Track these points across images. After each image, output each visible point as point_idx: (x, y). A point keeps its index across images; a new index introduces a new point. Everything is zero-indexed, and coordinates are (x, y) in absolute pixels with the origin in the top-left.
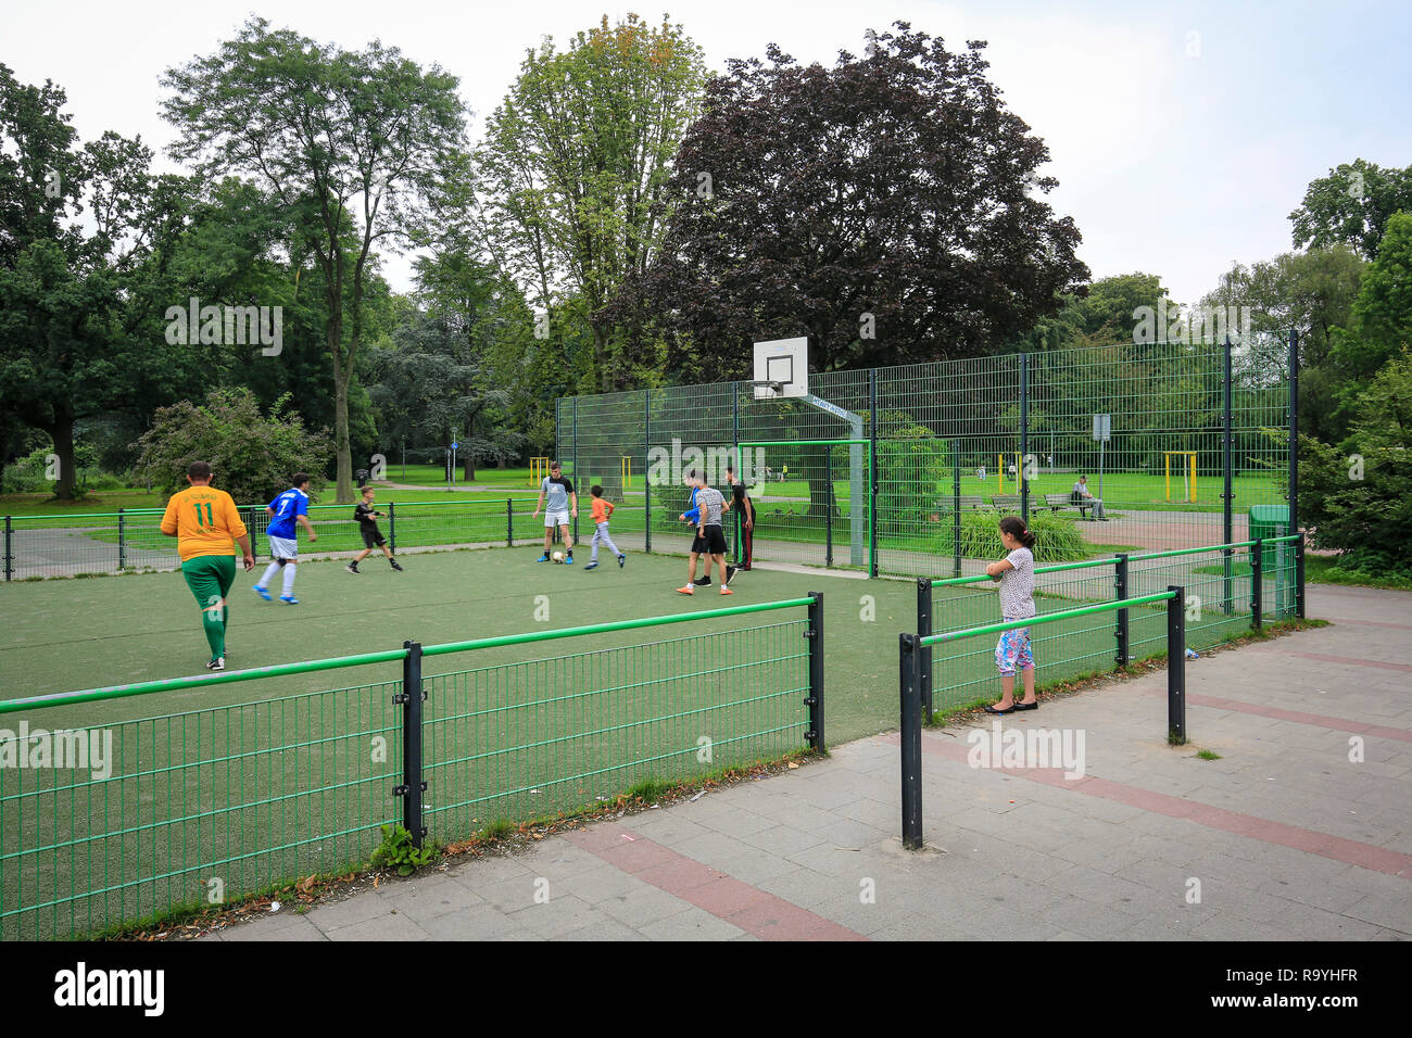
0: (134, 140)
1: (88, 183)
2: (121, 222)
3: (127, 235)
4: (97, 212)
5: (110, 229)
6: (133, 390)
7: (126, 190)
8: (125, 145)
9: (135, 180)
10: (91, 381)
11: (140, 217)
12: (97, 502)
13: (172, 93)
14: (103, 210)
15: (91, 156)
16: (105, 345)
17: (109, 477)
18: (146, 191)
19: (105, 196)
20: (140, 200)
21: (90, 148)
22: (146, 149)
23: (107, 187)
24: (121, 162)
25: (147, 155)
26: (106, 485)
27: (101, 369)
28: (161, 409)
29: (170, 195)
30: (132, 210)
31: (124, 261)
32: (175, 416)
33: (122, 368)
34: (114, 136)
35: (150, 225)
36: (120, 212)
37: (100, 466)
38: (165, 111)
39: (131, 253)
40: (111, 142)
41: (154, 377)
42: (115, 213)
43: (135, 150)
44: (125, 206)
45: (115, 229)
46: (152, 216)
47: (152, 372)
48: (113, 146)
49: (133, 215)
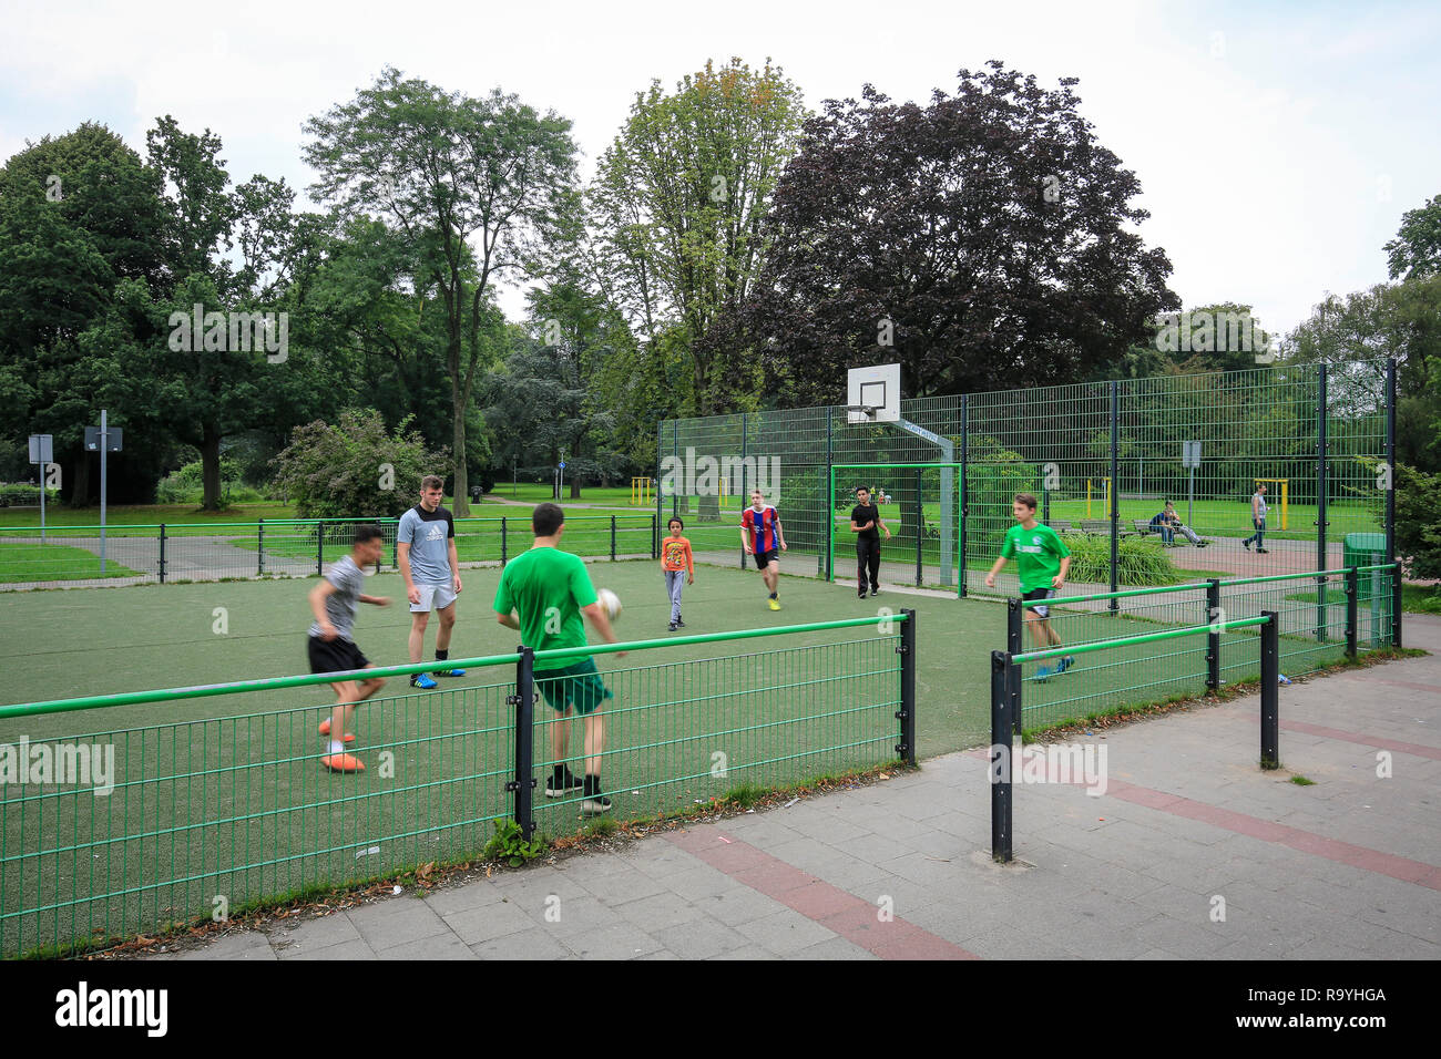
0: (279, 183)
1: (238, 222)
2: (266, 256)
3: (270, 268)
4: (245, 248)
5: (256, 263)
6: (273, 410)
7: (271, 228)
8: (271, 187)
9: (278, 218)
10: (235, 402)
11: (282, 252)
12: (238, 512)
13: (313, 138)
14: (250, 246)
15: (241, 198)
16: (249, 369)
17: (250, 490)
18: (288, 229)
19: (252, 233)
20: (282, 236)
21: (240, 190)
22: (289, 191)
23: (254, 225)
24: (267, 203)
25: (290, 196)
26: (247, 498)
27: (244, 391)
28: (298, 428)
29: (309, 232)
30: (275, 245)
31: (267, 293)
32: (310, 434)
33: (263, 389)
34: (261, 179)
35: (291, 259)
36: (264, 248)
37: (243, 479)
38: (308, 155)
39: (273, 285)
40: (259, 184)
41: (291, 398)
42: (261, 249)
43: (280, 192)
44: (269, 242)
45: (260, 263)
46: (293, 251)
47: (289, 395)
48: (261, 188)
49: (276, 251)
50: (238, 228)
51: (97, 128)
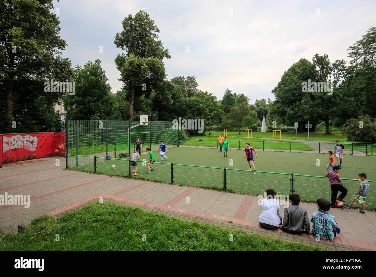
0: (342, 60)
1: (332, 72)
2: (339, 78)
3: (340, 80)
4: (334, 77)
5: (337, 80)
6: (342, 113)
7: (340, 71)
8: (340, 62)
9: (342, 69)
10: (333, 112)
11: (343, 76)
12: (333, 135)
14: (335, 76)
15: (333, 66)
16: (336, 104)
17: (336, 129)
18: (345, 70)
19: (336, 73)
20: (343, 72)
21: (333, 65)
22: (345, 61)
23: (336, 71)
24: (339, 65)
25: (345, 63)
26: (335, 130)
27: (335, 109)
28: (348, 120)
29: (350, 71)
30: (341, 75)
31: (340, 86)
32: (350, 121)
33: (339, 108)
34: (338, 61)
35: (345, 77)
36: (339, 76)
37: (334, 126)
38: (349, 55)
39: (341, 84)
40: (337, 62)
41: (346, 110)
42: (338, 76)
43: (342, 62)
44: (340, 74)
45: (338, 79)
46: (346, 75)
47: (346, 109)
48: (338, 63)
49: (342, 76)
50: (332, 73)
51: (303, 59)
